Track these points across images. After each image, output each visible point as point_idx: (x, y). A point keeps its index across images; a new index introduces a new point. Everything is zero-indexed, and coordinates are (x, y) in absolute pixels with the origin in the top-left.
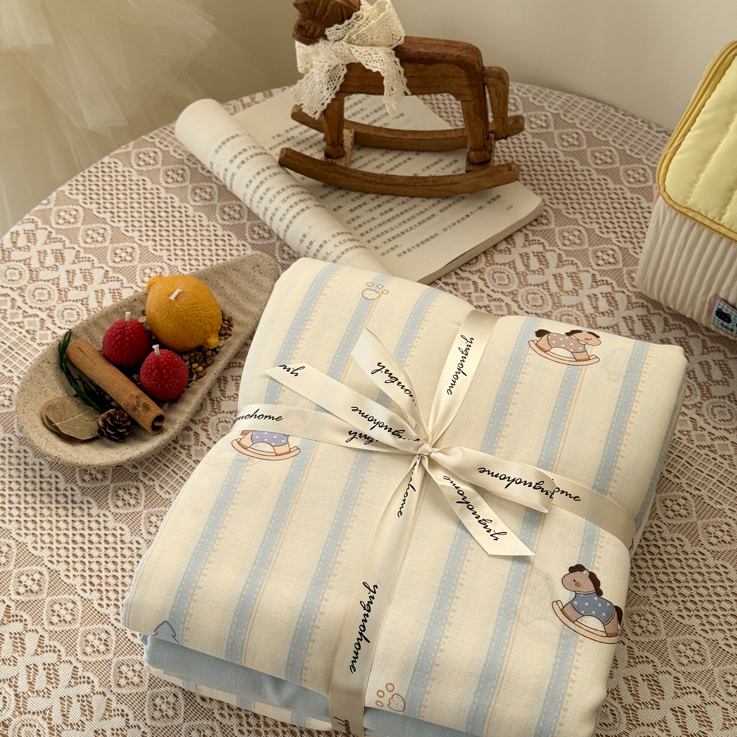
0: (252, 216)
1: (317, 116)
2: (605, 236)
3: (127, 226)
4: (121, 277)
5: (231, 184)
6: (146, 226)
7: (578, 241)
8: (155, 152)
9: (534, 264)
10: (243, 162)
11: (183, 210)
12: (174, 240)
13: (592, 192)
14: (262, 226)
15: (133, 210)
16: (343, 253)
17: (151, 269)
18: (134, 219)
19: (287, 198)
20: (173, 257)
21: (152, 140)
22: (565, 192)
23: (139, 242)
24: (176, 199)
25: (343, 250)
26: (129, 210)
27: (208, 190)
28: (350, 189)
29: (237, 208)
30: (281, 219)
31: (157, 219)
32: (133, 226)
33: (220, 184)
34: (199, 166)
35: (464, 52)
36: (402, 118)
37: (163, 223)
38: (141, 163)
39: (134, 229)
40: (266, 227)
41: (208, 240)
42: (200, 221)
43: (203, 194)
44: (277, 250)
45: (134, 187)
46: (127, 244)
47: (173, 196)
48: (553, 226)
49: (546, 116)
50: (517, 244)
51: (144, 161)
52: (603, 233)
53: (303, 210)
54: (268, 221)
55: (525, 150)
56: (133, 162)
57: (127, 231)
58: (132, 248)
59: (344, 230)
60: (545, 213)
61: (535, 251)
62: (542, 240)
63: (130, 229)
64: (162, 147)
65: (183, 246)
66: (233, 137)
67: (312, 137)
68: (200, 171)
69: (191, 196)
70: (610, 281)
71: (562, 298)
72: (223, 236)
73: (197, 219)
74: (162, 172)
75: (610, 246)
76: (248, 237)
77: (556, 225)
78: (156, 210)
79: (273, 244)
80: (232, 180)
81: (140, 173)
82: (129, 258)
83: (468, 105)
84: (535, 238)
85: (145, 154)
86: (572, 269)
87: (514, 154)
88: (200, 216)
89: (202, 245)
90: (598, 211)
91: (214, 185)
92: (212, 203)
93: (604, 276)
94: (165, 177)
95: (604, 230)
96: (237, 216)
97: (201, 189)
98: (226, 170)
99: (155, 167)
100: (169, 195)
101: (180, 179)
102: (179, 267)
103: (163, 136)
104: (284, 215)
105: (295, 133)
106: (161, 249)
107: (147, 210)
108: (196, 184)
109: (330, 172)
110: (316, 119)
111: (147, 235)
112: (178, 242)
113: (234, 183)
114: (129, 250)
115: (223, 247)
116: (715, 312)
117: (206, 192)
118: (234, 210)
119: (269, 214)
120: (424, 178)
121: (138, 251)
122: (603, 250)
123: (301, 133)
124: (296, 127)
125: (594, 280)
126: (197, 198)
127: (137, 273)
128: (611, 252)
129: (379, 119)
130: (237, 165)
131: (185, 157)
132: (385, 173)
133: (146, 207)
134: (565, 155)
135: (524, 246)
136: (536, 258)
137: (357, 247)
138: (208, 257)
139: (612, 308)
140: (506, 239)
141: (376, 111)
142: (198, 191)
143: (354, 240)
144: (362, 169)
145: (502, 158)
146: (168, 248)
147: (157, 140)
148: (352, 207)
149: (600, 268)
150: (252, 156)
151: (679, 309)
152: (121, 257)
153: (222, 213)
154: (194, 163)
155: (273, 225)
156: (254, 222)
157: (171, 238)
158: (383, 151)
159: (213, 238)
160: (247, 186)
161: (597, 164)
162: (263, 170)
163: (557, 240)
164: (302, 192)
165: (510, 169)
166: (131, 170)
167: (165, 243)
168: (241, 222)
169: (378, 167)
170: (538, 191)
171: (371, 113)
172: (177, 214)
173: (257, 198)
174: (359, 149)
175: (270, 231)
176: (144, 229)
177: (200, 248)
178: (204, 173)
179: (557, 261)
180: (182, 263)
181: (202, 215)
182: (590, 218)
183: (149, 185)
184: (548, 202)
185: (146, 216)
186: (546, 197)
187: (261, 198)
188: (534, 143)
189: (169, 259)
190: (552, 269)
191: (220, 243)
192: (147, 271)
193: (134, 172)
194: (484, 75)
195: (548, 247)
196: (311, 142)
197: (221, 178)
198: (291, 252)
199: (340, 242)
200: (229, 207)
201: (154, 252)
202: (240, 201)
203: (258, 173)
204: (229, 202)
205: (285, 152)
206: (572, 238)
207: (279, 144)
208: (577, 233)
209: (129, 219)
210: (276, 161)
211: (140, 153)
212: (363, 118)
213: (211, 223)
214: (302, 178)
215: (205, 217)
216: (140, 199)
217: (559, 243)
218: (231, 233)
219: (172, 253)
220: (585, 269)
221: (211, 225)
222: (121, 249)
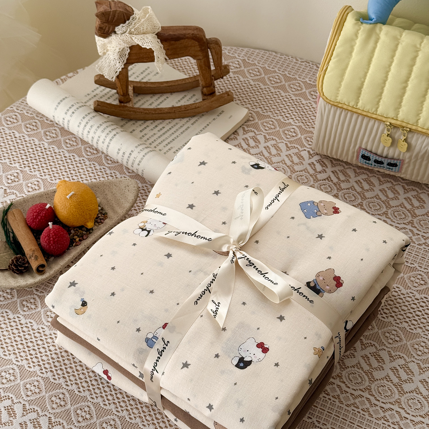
0: (83, 142)
1: (114, 80)
2: (287, 122)
3: (10, 161)
4: (15, 192)
5: (68, 127)
6: (22, 159)
7: (273, 127)
8: (15, 115)
9: (252, 143)
10: (73, 113)
11: (42, 146)
12: (41, 164)
13: (273, 99)
14: (91, 147)
15: (12, 151)
16: (144, 156)
17: (31, 183)
18: (13, 156)
19: (104, 129)
20: (43, 174)
21: (12, 109)
22: (259, 101)
23: (20, 169)
24: (36, 140)
25: (144, 154)
26: (9, 152)
27: (54, 131)
28: (137, 119)
29: (74, 139)
30: (103, 142)
31: (27, 154)
32: (14, 160)
33: (60, 127)
34: (45, 119)
35: (195, 31)
36: (157, 75)
37: (32, 155)
38: (9, 123)
39: (15, 162)
40: (93, 147)
41: (61, 160)
42: (54, 150)
43: (51, 135)
44: (103, 159)
45: (9, 137)
46: (13, 171)
47: (34, 139)
48: (257, 121)
49: (238, 61)
50: (239, 134)
51: (10, 121)
52: (285, 120)
53: (115, 135)
54: (95, 145)
55: (231, 81)
56: (4, 123)
57: (11, 164)
58: (17, 173)
59: (141, 143)
60: (250, 115)
61: (251, 136)
62: (253, 130)
63: (13, 162)
64: (19, 111)
65: (47, 166)
66: (64, 99)
67: (108, 93)
68: (46, 121)
69: (45, 137)
70: (296, 146)
71: (272, 159)
72: (70, 157)
73: (51, 149)
74: (23, 126)
75: (291, 127)
76: (85, 155)
77: (258, 120)
78: (26, 148)
79: (100, 157)
80: (68, 124)
81: (9, 129)
82: (17, 180)
83: (201, 62)
84: (249, 129)
85: (9, 117)
86: (273, 142)
87: (225, 85)
88: (53, 148)
89: (58, 164)
90: (280, 109)
91: (56, 128)
92: (58, 139)
93: (292, 144)
94: (26, 128)
95: (286, 119)
96: (75, 144)
97: (49, 132)
98: (64, 119)
99: (18, 124)
100: (31, 139)
101: (35, 128)
102: (48, 179)
103: (18, 105)
104: (104, 140)
105: (98, 92)
106: (34, 171)
107: (20, 149)
108: (45, 130)
109: (124, 111)
110: (114, 81)
111: (24, 164)
112: (43, 165)
113: (70, 126)
114: (15, 175)
115: (71, 163)
116: (360, 156)
117: (52, 133)
118: (72, 141)
119: (95, 140)
120: (179, 107)
121: (21, 175)
122: (288, 130)
123: (101, 91)
124: (98, 88)
125: (287, 147)
126: (48, 138)
127: (24, 187)
128: (292, 130)
129: (145, 77)
130: (70, 115)
131: (34, 115)
132: (155, 107)
133: (19, 148)
134: (254, 82)
135: (244, 134)
136: (252, 140)
137: (151, 151)
138: (64, 170)
139: (301, 161)
140: (233, 133)
141: (142, 73)
142: (48, 133)
143: (148, 147)
144: (142, 107)
145: (219, 88)
146: (38, 169)
147: (15, 108)
148: (141, 129)
149: (289, 140)
150: (78, 108)
151: (340, 157)
152: (11, 180)
153: (65, 144)
154: (41, 118)
155: (99, 147)
156: (85, 146)
157: (39, 163)
158: (151, 95)
159: (64, 159)
160: (78, 126)
161: (272, 84)
162: (86, 115)
163: (261, 128)
164: (112, 125)
165: (228, 95)
166: (4, 128)
167: (36, 167)
168: (78, 147)
169: (150, 104)
170: (244, 103)
171: (140, 75)
172: (38, 149)
173: (86, 132)
174: (137, 96)
175: (96, 150)
176: (21, 161)
177: (57, 166)
178: (48, 122)
179: (264, 140)
180: (49, 176)
181: (53, 146)
182: (276, 113)
183: (17, 135)
184: (251, 108)
185: (20, 153)
186: (249, 106)
187: (89, 132)
188: (235, 77)
189: (41, 176)
190: (262, 144)
191: (69, 161)
192: (30, 185)
193: (6, 129)
194: (208, 43)
195: (257, 133)
196: (108, 95)
197: (61, 123)
198: (112, 159)
199: (141, 150)
200: (69, 139)
201: (30, 173)
202: (74, 135)
203: (84, 118)
204: (68, 136)
205: (97, 103)
206: (269, 125)
207: (90, 99)
208: (271, 123)
209: (11, 157)
210: (92, 109)
211: (7, 117)
212: (135, 78)
213: (61, 151)
214: (108, 117)
215: (56, 148)
216: (14, 144)
217: (263, 130)
218: (74, 154)
219: (42, 172)
220: (281, 141)
221: (61, 152)
222: (11, 175)
